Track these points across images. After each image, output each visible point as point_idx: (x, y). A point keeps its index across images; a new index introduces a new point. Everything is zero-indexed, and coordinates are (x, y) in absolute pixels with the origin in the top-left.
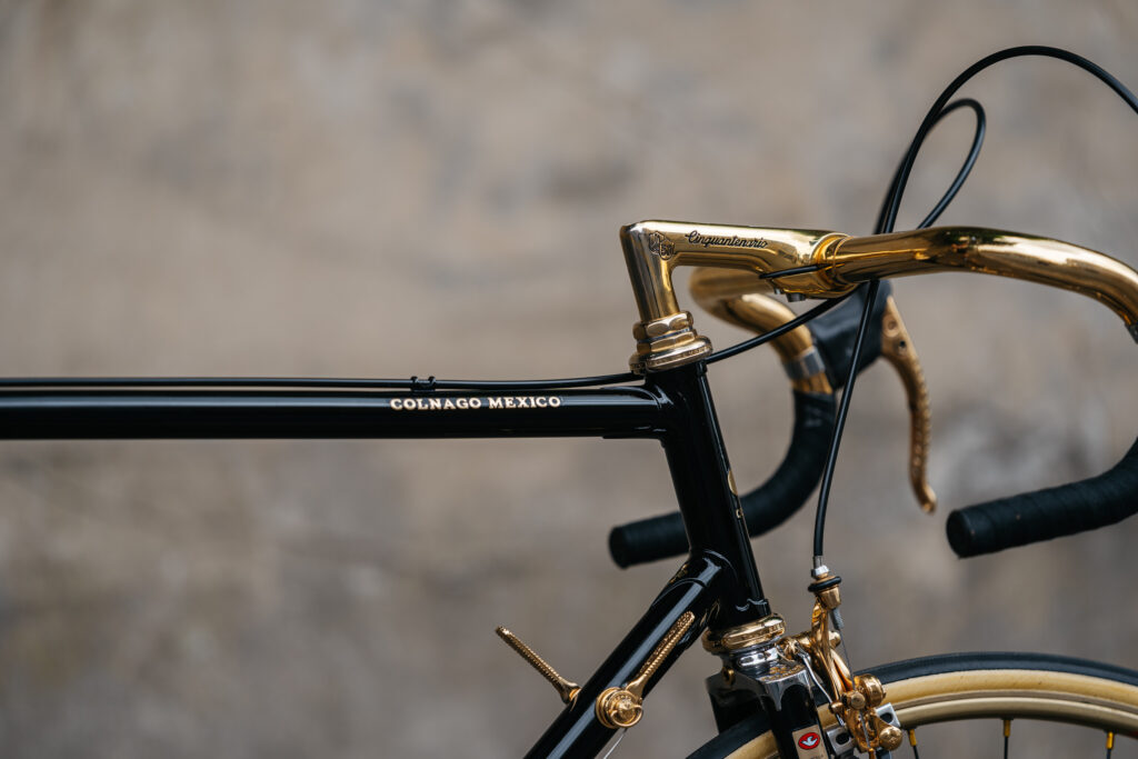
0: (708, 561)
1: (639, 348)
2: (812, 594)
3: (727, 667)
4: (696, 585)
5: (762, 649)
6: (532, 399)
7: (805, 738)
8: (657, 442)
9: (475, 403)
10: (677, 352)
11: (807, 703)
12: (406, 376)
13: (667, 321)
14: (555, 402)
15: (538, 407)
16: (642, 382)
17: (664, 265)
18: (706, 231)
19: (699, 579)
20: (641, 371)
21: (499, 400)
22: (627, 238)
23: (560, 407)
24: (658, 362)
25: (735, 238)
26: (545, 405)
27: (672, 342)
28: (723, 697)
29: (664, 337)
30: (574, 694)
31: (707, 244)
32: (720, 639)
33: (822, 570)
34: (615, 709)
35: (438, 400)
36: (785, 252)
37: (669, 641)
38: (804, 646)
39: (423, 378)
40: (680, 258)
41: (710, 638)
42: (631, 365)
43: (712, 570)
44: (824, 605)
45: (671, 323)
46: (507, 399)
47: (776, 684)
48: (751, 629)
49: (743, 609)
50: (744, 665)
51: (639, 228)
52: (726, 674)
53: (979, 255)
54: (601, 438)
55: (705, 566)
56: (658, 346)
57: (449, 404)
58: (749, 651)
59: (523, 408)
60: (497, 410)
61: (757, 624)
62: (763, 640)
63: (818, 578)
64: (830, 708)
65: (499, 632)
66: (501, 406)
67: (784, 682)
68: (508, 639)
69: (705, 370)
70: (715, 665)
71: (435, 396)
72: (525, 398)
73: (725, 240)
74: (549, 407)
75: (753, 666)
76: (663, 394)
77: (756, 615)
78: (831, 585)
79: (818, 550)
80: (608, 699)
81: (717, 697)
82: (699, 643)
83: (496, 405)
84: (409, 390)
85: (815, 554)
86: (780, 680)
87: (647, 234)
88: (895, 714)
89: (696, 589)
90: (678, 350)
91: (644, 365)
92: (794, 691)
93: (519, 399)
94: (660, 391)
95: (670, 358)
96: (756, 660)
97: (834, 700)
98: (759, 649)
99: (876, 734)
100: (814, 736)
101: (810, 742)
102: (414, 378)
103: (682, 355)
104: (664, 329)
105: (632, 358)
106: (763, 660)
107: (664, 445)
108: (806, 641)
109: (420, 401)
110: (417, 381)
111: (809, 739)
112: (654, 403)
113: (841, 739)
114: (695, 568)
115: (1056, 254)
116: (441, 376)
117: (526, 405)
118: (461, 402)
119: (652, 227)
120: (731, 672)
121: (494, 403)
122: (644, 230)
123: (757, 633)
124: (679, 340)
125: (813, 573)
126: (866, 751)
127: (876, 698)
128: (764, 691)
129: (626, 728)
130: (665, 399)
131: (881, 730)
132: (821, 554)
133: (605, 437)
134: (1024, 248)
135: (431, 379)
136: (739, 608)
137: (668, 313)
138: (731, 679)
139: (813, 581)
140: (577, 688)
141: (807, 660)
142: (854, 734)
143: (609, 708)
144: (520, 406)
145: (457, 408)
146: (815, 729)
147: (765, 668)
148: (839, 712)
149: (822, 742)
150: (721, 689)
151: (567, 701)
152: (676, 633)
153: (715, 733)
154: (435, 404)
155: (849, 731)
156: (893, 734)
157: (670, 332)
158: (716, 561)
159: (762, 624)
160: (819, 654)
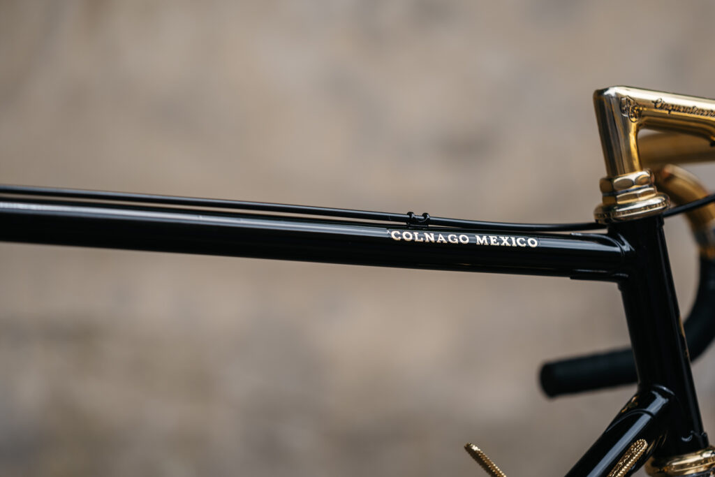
0: (656, 394)
1: (604, 199)
4: (646, 415)
6: (513, 239)
8: (615, 285)
9: (464, 238)
10: (639, 204)
12: (402, 211)
13: (632, 177)
14: (533, 242)
15: (518, 247)
16: (605, 231)
17: (633, 126)
18: (669, 99)
19: (648, 410)
20: (606, 221)
21: (485, 238)
22: (600, 99)
23: (537, 248)
24: (622, 213)
25: (694, 107)
26: (525, 245)
27: (636, 196)
29: (627, 192)
31: (670, 111)
32: (664, 465)
35: (432, 235)
37: (624, 464)
39: (418, 214)
40: (647, 121)
41: (654, 464)
42: (596, 215)
43: (660, 402)
45: (636, 179)
46: (491, 237)
48: (692, 459)
49: (687, 440)
51: (612, 92)
54: (568, 279)
55: (654, 398)
56: (624, 198)
57: (441, 238)
59: (505, 246)
60: (483, 246)
61: (696, 454)
62: (702, 470)
65: (468, 449)
66: (486, 243)
68: (475, 455)
69: (662, 223)
71: (430, 230)
72: (507, 238)
73: (686, 109)
74: (528, 247)
76: (626, 242)
77: (696, 446)
82: (643, 469)
83: (482, 242)
84: (405, 224)
87: (619, 98)
89: (645, 419)
90: (641, 203)
91: (609, 215)
93: (502, 238)
94: (623, 239)
95: (632, 211)
102: (410, 214)
103: (645, 208)
104: (629, 184)
105: (596, 210)
107: (621, 288)
109: (416, 234)
110: (413, 216)
112: (617, 249)
114: (644, 399)
116: (434, 214)
117: (508, 244)
118: (452, 238)
119: (623, 92)
121: (481, 240)
122: (616, 94)
123: (696, 463)
124: (643, 194)
130: (627, 248)
133: (572, 278)
135: (425, 215)
136: (684, 439)
137: (632, 170)
144: (503, 244)
145: (449, 242)
152: (631, 457)
154: (430, 237)
157: (634, 187)
158: (664, 394)
159: (701, 454)
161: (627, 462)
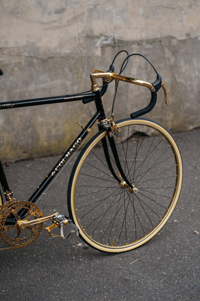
1: (92, 88)
9: (73, 97)
10: (96, 90)
11: (110, 128)
12: (65, 95)
13: (95, 86)
22: (91, 76)
23: (83, 97)
24: (94, 90)
30: (83, 128)
36: (109, 75)
38: (109, 121)
39: (67, 95)
40: (97, 77)
42: (91, 90)
43: (99, 114)
44: (113, 118)
48: (104, 120)
50: (103, 124)
53: (132, 82)
57: (71, 98)
60: (76, 98)
63: (112, 115)
77: (105, 118)
78: (114, 116)
79: (112, 112)
80: (88, 130)
86: (107, 126)
87: (93, 75)
89: (97, 116)
93: (79, 96)
98: (105, 122)
101: (111, 133)
104: (95, 87)
109: (67, 98)
115: (141, 82)
127: (118, 128)
128: (105, 127)
130: (94, 94)
131: (118, 131)
134: (138, 81)
136: (103, 118)
138: (101, 125)
142: (115, 131)
146: (111, 132)
147: (105, 124)
152: (96, 122)
153: (99, 131)
154: (69, 98)
158: (100, 113)
160: (111, 122)
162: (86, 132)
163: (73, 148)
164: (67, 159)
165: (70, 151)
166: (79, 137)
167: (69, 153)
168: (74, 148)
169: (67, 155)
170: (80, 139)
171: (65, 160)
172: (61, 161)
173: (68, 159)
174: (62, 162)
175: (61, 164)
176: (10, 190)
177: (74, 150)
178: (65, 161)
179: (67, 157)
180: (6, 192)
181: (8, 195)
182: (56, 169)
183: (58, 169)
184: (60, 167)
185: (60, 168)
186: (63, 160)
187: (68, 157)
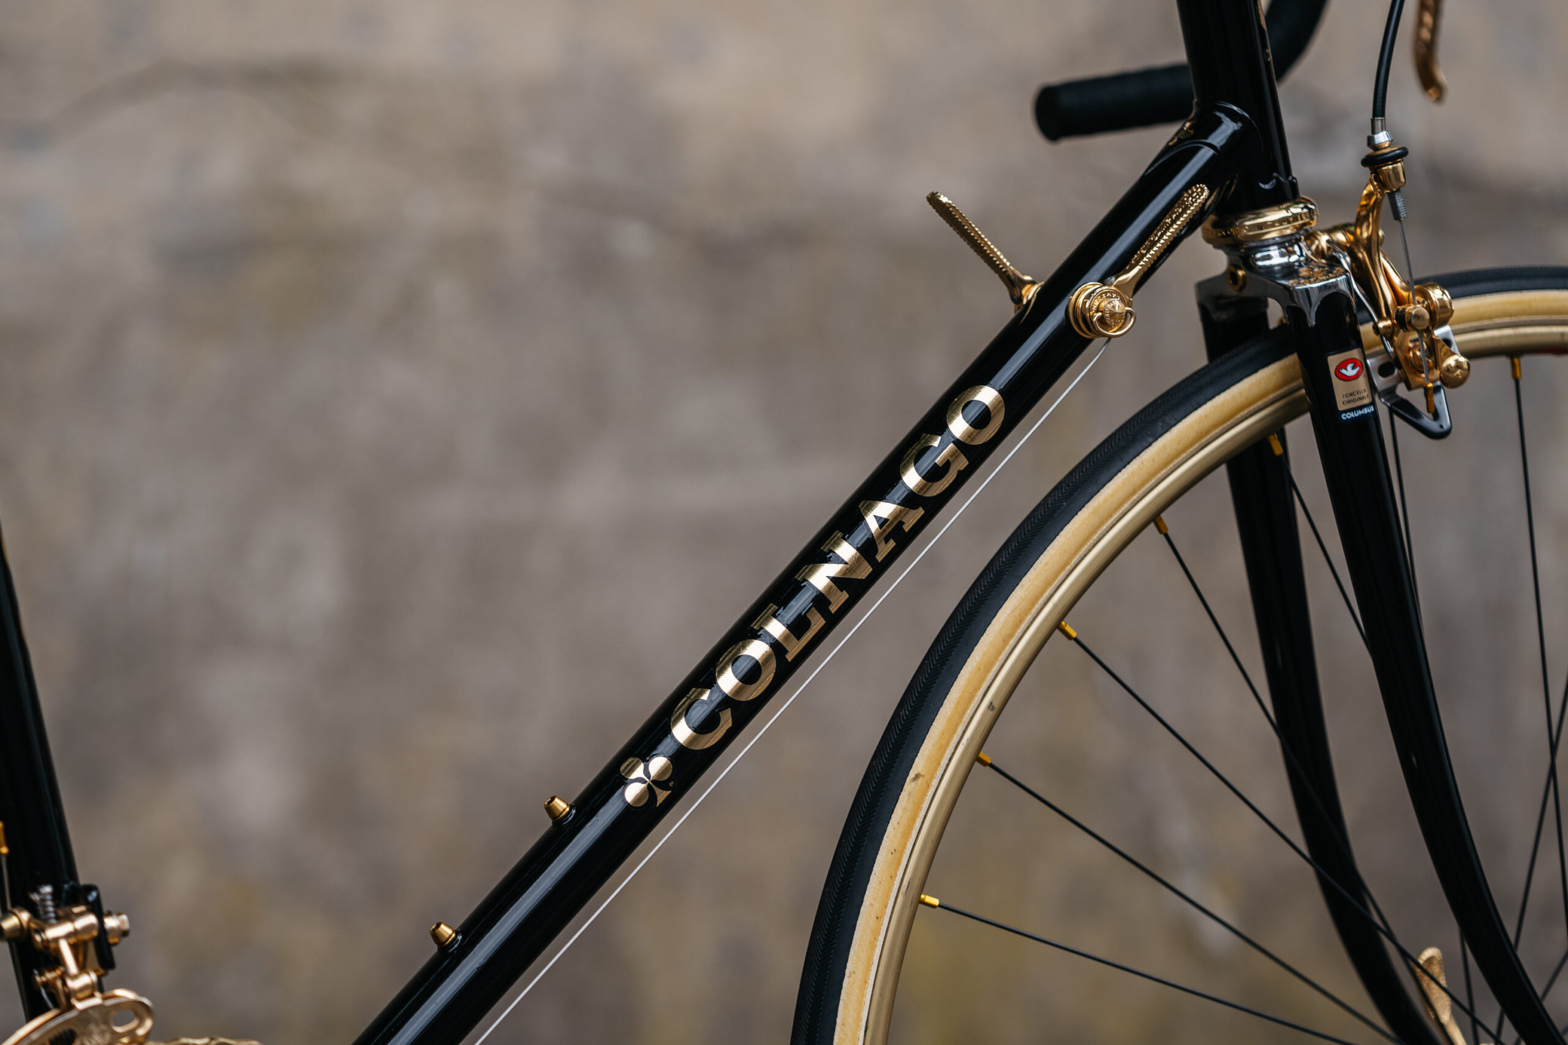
0: (1222, 116)
2: (1367, 170)
3: (1233, 266)
4: (1207, 148)
5: (1286, 244)
7: (1343, 365)
11: (1348, 319)
19: (1210, 140)
28: (1219, 308)
30: (1030, 293)
32: (1232, 225)
33: (1382, 138)
34: (1097, 311)
37: (1173, 222)
38: (1339, 244)
41: (1215, 225)
43: (1228, 128)
44: (1382, 184)
47: (1307, 290)
48: (1273, 216)
49: (1267, 187)
50: (1260, 263)
52: (1233, 276)
55: (1219, 122)
58: (1266, 246)
61: (1280, 209)
62: (1289, 232)
63: (1376, 148)
64: (1376, 327)
65: (933, 200)
67: (1320, 288)
68: (944, 209)
70: (1217, 262)
75: (1271, 267)
77: (1280, 196)
78: (1394, 159)
79: (1379, 108)
80: (1088, 297)
81: (1210, 307)
82: (1199, 232)
85: (1375, 114)
86: (1314, 285)
88: (1454, 339)
89: (1205, 154)
92: (1333, 301)
96: (1276, 258)
97: (1381, 318)
98: (1280, 245)
99: (1437, 365)
100: (1355, 363)
101: (1350, 371)
106: (1285, 260)
108: (1340, 237)
111: (1349, 367)
113: (1385, 370)
114: (1203, 125)
120: (1240, 273)
123: (1281, 221)
125: (1370, 141)
126: (1418, 387)
127: (1444, 316)
128: (1292, 299)
129: (1110, 338)
131: (1443, 362)
132: (1383, 115)
136: (1262, 185)
138: (1240, 283)
139: (1370, 151)
140: (1033, 283)
141: (1346, 261)
142: (1403, 364)
143: (1090, 309)
146: (1355, 354)
147: (1289, 271)
148: (1388, 335)
149: (1364, 372)
150: (1221, 297)
151: (1017, 300)
152: (1184, 211)
155: (1397, 359)
156: (1459, 365)
158: (1234, 116)
159: (1287, 209)
160: (1362, 255)
161: (1178, 218)
162: (1065, 329)
163: (898, 493)
164: (818, 622)
165: (860, 537)
166: (979, 374)
167: (846, 551)
168: (911, 500)
169: (821, 578)
170: (987, 395)
171: (798, 627)
172: (755, 635)
173: (833, 621)
174: (757, 650)
175: (751, 675)
176: (90, 888)
177: (913, 517)
178: (794, 650)
179: (820, 601)
180: (32, 907)
181: (51, 933)
182: (682, 732)
183: (703, 728)
184: (727, 702)
185: (727, 720)
186: (776, 628)
187: (840, 598)
